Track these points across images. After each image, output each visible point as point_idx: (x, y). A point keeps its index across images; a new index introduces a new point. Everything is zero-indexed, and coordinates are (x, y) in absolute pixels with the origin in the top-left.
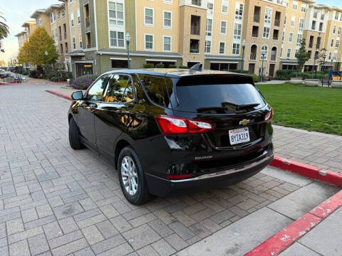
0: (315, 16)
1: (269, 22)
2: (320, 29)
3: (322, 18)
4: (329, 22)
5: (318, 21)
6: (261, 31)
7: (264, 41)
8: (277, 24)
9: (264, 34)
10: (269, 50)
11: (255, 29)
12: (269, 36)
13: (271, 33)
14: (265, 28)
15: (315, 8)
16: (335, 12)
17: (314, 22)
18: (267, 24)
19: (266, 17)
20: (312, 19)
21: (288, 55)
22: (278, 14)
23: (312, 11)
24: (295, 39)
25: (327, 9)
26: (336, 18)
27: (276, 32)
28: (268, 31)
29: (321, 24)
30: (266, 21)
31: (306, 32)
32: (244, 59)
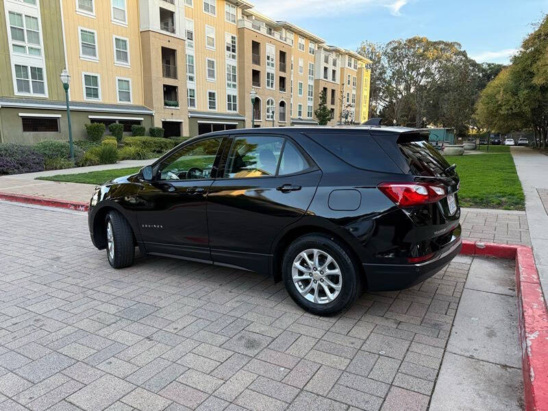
0: (326, 61)
1: (273, 65)
2: (334, 79)
3: (334, 64)
4: (342, 69)
5: (331, 68)
6: (263, 78)
7: (269, 93)
8: (283, 69)
9: (268, 82)
10: (276, 106)
11: (256, 74)
12: (274, 85)
13: (276, 82)
14: (268, 74)
15: (325, 50)
16: (347, 57)
17: (326, 69)
18: (269, 68)
19: (268, 58)
20: (323, 65)
21: (300, 113)
22: (283, 55)
23: (323, 54)
24: (305, 90)
25: (337, 51)
26: (350, 65)
27: (282, 80)
28: (272, 77)
29: (334, 72)
30: (268, 64)
31: (317, 81)
32: (246, 119)
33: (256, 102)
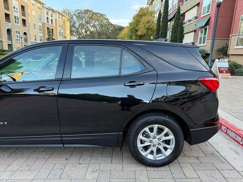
0: (47, 14)
1: (17, 12)
2: (52, 24)
3: (52, 16)
4: (56, 20)
5: (50, 19)
6: (12, 18)
7: (16, 27)
8: (24, 15)
9: (15, 21)
10: (22, 34)
11: (7, 16)
12: (19, 23)
13: (20, 22)
14: (15, 17)
15: (46, 8)
16: (58, 14)
17: (47, 18)
18: (16, 13)
19: (14, 8)
20: (46, 16)
21: (36, 40)
22: (23, 7)
23: (45, 11)
24: (37, 28)
25: (53, 11)
26: (59, 18)
27: (24, 21)
28: (18, 19)
29: (52, 20)
30: (15, 11)
31: (43, 24)
32: (3, 40)
33: (9, 31)
